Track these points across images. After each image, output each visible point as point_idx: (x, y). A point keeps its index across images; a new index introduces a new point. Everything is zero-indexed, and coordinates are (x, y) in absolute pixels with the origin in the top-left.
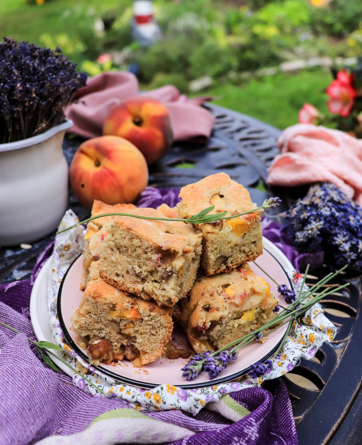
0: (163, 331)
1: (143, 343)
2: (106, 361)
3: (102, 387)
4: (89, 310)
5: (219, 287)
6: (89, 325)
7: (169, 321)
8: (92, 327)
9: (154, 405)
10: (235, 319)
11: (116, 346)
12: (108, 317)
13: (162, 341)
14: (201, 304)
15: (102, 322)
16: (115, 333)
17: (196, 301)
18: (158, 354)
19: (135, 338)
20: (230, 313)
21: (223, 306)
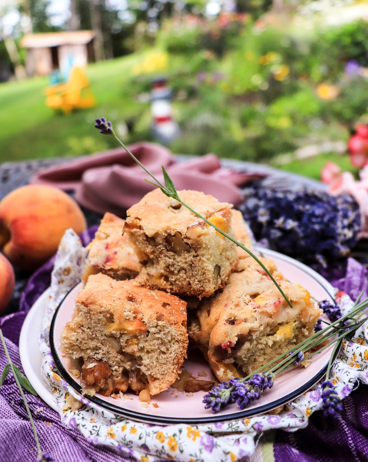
0: (175, 346)
1: (151, 364)
2: (105, 391)
3: (98, 427)
4: (80, 323)
5: (245, 296)
6: (81, 342)
7: (182, 333)
8: (85, 345)
9: (167, 453)
10: (268, 335)
11: (116, 371)
12: (105, 331)
13: (175, 361)
14: (225, 317)
15: (98, 339)
16: (115, 352)
17: (218, 313)
18: (171, 380)
19: (141, 358)
20: (262, 325)
21: (253, 316)
